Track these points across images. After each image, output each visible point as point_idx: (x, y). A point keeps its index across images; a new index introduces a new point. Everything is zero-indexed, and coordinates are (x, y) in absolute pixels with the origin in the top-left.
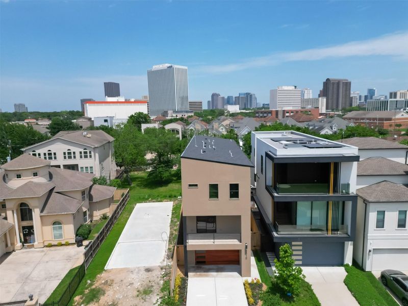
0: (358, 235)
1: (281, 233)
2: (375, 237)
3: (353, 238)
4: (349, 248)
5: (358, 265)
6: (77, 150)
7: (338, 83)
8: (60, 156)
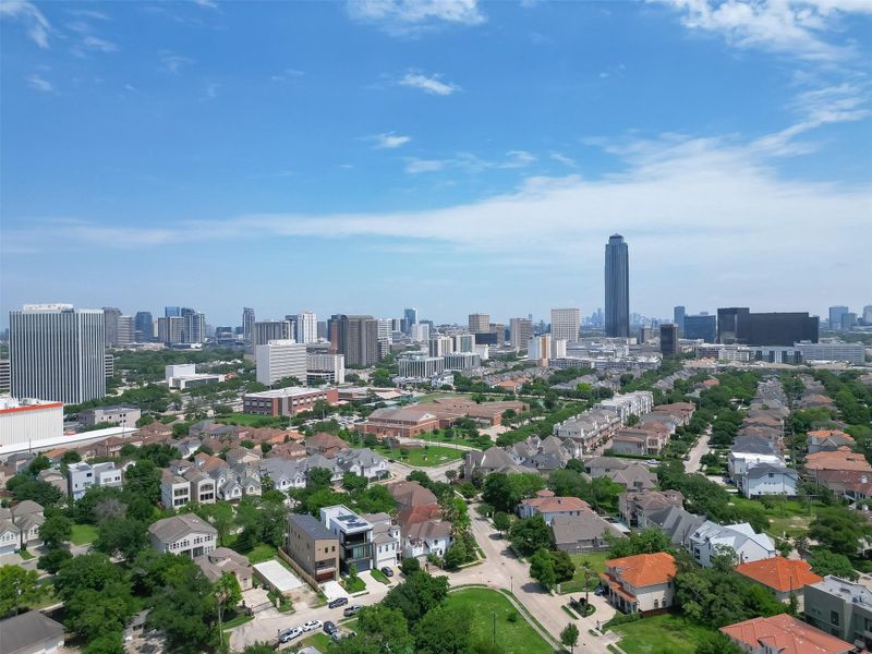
0: (373, 557)
1: (349, 561)
2: (379, 556)
3: (372, 558)
4: (371, 561)
5: (375, 568)
6: (203, 536)
7: (359, 322)
8: (192, 542)
